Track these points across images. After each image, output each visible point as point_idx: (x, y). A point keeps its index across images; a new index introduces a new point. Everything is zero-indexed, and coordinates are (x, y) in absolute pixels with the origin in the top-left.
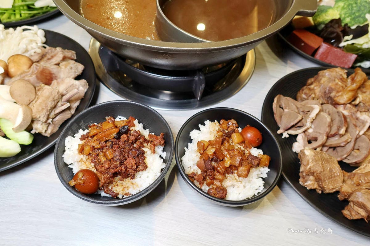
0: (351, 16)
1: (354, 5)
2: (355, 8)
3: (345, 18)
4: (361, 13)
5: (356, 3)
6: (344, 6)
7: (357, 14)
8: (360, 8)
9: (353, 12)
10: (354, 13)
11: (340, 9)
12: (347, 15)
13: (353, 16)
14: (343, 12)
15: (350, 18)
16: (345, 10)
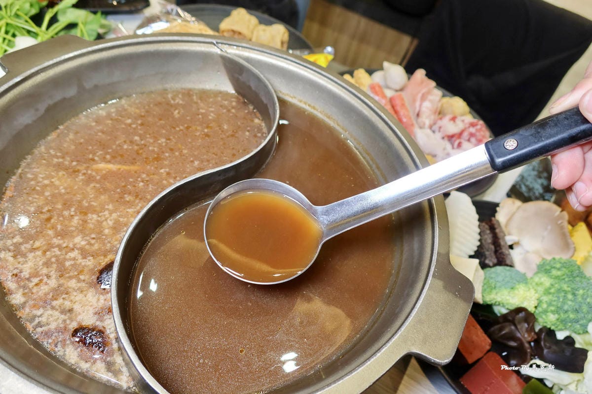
0: (559, 314)
1: (570, 296)
2: (570, 303)
3: (545, 312)
4: (580, 315)
5: (574, 294)
6: (550, 288)
7: (572, 316)
8: (580, 306)
9: (566, 307)
10: (566, 312)
11: (541, 289)
12: (553, 308)
13: (563, 316)
14: (545, 299)
15: (557, 316)
16: (550, 297)
